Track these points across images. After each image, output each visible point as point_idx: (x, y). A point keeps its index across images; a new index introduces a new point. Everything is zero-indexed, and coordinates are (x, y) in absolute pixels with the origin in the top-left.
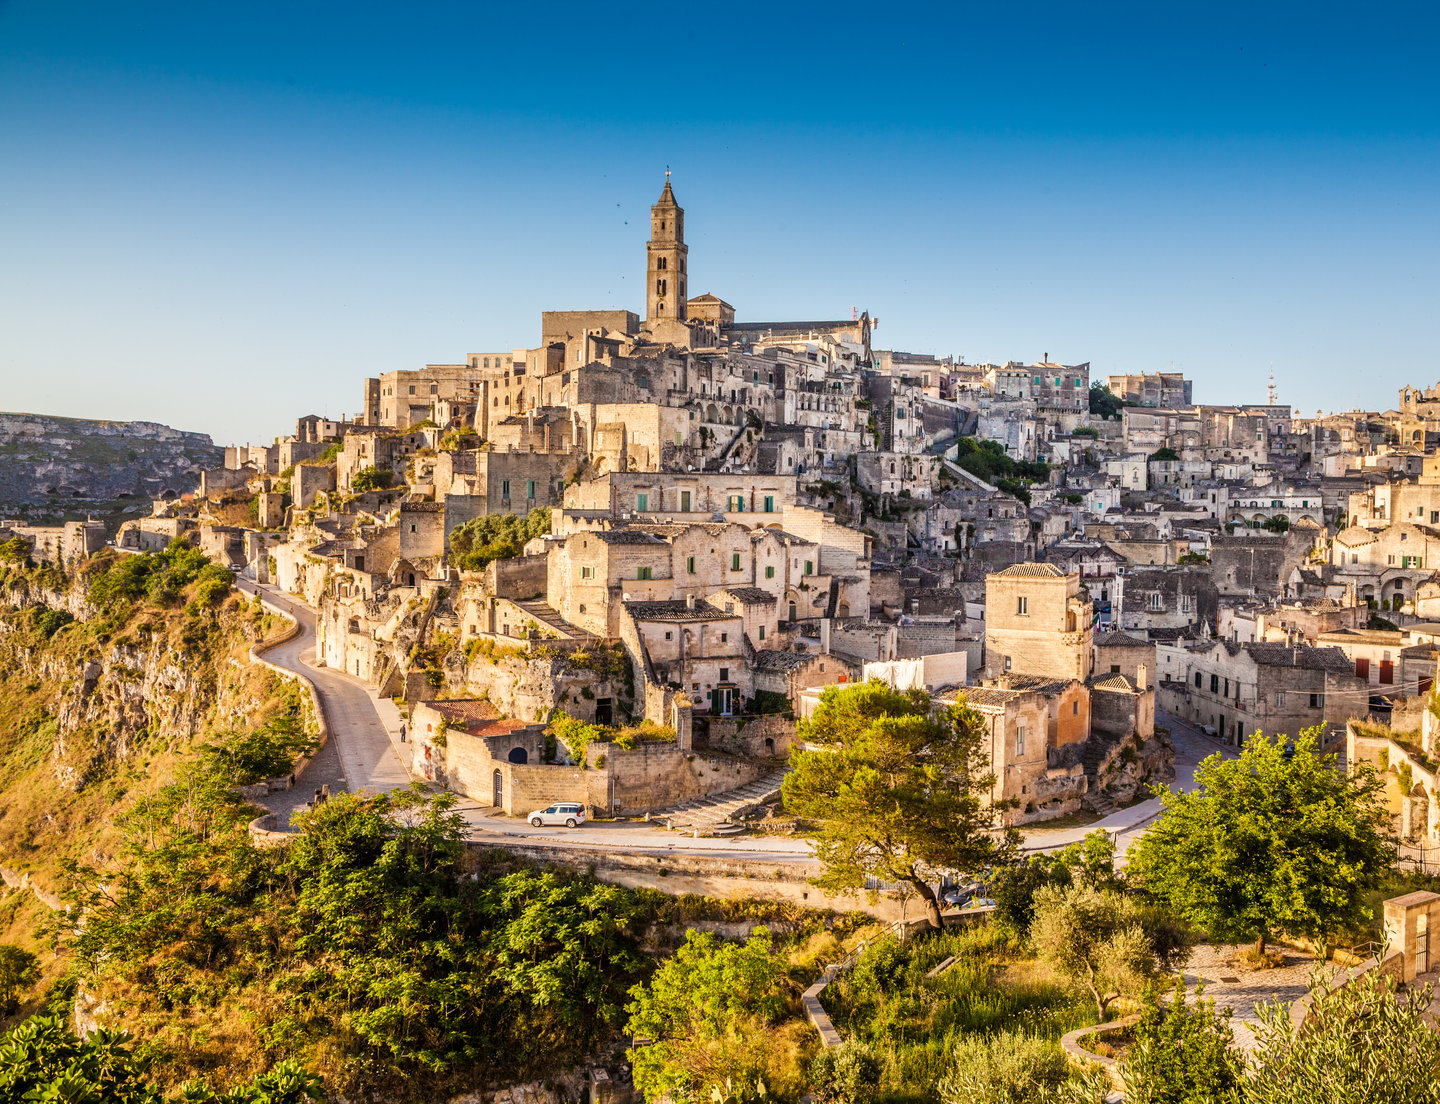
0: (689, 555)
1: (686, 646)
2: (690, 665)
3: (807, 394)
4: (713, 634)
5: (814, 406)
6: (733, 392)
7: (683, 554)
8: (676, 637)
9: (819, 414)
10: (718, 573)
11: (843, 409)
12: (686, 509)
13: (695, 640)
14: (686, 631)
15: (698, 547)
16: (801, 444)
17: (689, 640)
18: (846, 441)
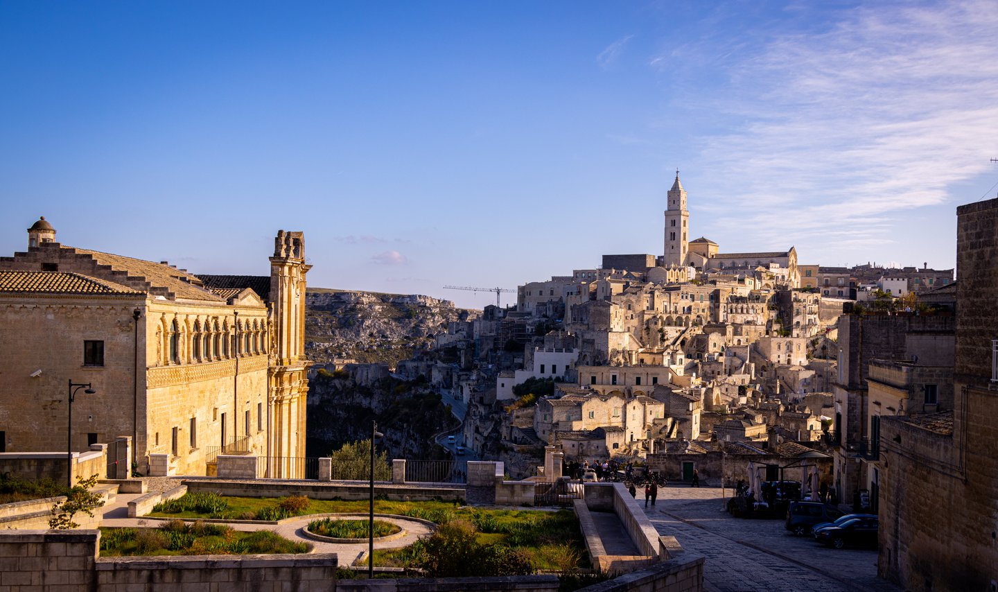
0: (591, 411)
1: (580, 450)
2: (582, 458)
3: (734, 305)
4: (593, 445)
5: (740, 311)
6: (684, 308)
7: (588, 410)
8: (576, 447)
9: (742, 315)
10: (606, 417)
11: (759, 311)
12: (614, 383)
13: (584, 448)
14: (581, 444)
15: (596, 408)
16: (724, 334)
17: (582, 448)
18: (755, 331)
